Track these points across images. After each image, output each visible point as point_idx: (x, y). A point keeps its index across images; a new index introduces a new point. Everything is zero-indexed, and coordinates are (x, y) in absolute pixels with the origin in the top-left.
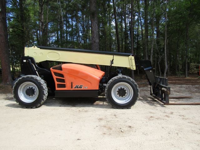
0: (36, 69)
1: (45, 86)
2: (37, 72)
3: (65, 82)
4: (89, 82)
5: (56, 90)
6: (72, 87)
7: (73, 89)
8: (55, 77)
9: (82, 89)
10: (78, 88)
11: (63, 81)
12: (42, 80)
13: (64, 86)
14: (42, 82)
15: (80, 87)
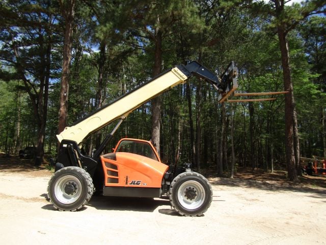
0: (78, 158)
1: (90, 181)
2: (79, 161)
3: (118, 176)
4: (149, 177)
5: (106, 185)
6: (127, 183)
7: (129, 185)
8: (106, 168)
9: (140, 186)
10: (134, 184)
11: (116, 174)
12: (87, 173)
13: (116, 181)
14: (87, 175)
15: (137, 184)
